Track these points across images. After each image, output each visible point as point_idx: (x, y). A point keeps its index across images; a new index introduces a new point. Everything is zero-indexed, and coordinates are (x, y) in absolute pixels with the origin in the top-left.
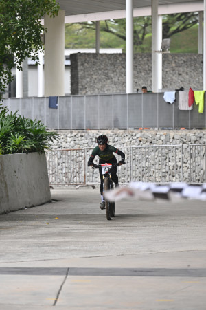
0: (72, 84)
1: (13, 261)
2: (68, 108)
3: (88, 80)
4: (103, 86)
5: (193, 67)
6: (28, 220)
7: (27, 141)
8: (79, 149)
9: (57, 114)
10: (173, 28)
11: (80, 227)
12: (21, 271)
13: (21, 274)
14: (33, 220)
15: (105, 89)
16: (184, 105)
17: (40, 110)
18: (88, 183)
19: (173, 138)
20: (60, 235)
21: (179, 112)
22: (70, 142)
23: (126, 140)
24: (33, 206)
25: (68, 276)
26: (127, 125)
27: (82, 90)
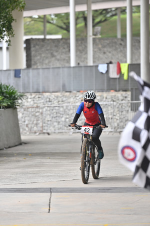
0: (27, 61)
1: (9, 184)
2: (29, 77)
3: (39, 57)
4: (49, 62)
5: (114, 48)
6: (10, 157)
7: (5, 100)
8: (37, 107)
9: (21, 81)
10: (97, 20)
11: (49, 160)
14: (13, 157)
15: (51, 64)
16: (113, 74)
17: (8, 79)
18: (45, 131)
19: (106, 98)
20: (36, 166)
21: (110, 79)
22: (30, 102)
23: (72, 100)
24: (9, 147)
25: (52, 194)
26: (72, 89)
27: (34, 65)
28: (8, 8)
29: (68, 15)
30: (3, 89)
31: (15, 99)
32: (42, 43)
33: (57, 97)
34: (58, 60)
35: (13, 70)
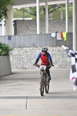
0: (15, 31)
2: (15, 40)
3: (21, 29)
4: (26, 32)
5: (59, 25)
7: (3, 51)
8: (20, 55)
9: (11, 42)
10: (51, 10)
11: (26, 82)
12: (10, 98)
13: (10, 99)
16: (59, 38)
17: (5, 41)
19: (55, 50)
20: (19, 85)
21: (57, 41)
23: (38, 51)
24: (6, 76)
25: (28, 99)
26: (38, 45)
27: (18, 33)
28: (5, 4)
29: (35, 7)
30: (2, 46)
31: (8, 51)
32: (22, 22)
33: (30, 50)
34: (31, 31)
35: (8, 36)
